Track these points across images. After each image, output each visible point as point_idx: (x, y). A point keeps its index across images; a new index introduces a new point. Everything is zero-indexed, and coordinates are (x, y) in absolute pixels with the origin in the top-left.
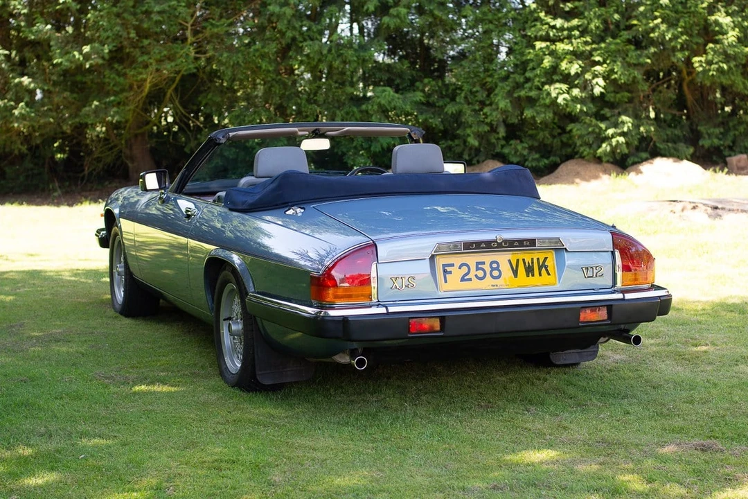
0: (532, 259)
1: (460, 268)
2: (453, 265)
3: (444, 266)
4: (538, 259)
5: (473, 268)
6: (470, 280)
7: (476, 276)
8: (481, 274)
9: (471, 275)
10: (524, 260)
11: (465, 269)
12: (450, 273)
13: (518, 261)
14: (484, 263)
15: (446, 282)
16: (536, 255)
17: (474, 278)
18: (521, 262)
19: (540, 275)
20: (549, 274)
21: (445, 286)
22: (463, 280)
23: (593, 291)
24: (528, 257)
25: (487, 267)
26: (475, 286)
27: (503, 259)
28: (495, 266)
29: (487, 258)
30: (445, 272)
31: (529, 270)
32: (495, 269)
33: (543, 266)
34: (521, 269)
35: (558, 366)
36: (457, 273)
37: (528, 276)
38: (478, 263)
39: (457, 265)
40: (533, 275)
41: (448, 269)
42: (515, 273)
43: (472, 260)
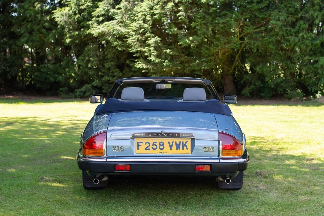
0: (180, 142)
1: (145, 144)
2: (142, 143)
3: (138, 143)
4: (183, 142)
5: (151, 144)
6: (149, 149)
7: (152, 148)
8: (154, 147)
9: (150, 147)
10: (176, 142)
11: (147, 145)
12: (141, 146)
13: (173, 142)
14: (156, 142)
15: (138, 149)
16: (181, 140)
17: (151, 149)
18: (174, 144)
19: (183, 149)
20: (187, 149)
21: (138, 152)
22: (146, 149)
23: (209, 158)
24: (178, 141)
25: (158, 145)
26: (151, 152)
27: (166, 141)
28: (161, 144)
29: (158, 140)
30: (138, 145)
31: (178, 147)
32: (161, 145)
33: (185, 145)
34: (174, 146)
35: (222, 189)
36: (144, 146)
37: (177, 149)
38: (154, 142)
39: (144, 143)
40: (179, 149)
41: (140, 144)
42: (171, 148)
43: (151, 141)
